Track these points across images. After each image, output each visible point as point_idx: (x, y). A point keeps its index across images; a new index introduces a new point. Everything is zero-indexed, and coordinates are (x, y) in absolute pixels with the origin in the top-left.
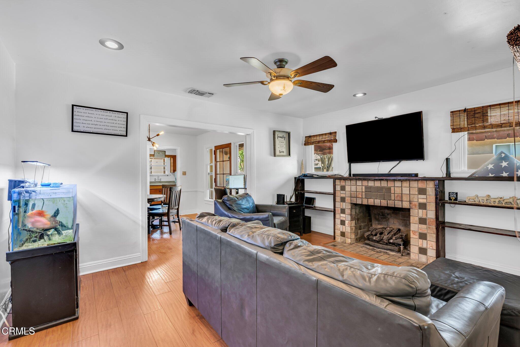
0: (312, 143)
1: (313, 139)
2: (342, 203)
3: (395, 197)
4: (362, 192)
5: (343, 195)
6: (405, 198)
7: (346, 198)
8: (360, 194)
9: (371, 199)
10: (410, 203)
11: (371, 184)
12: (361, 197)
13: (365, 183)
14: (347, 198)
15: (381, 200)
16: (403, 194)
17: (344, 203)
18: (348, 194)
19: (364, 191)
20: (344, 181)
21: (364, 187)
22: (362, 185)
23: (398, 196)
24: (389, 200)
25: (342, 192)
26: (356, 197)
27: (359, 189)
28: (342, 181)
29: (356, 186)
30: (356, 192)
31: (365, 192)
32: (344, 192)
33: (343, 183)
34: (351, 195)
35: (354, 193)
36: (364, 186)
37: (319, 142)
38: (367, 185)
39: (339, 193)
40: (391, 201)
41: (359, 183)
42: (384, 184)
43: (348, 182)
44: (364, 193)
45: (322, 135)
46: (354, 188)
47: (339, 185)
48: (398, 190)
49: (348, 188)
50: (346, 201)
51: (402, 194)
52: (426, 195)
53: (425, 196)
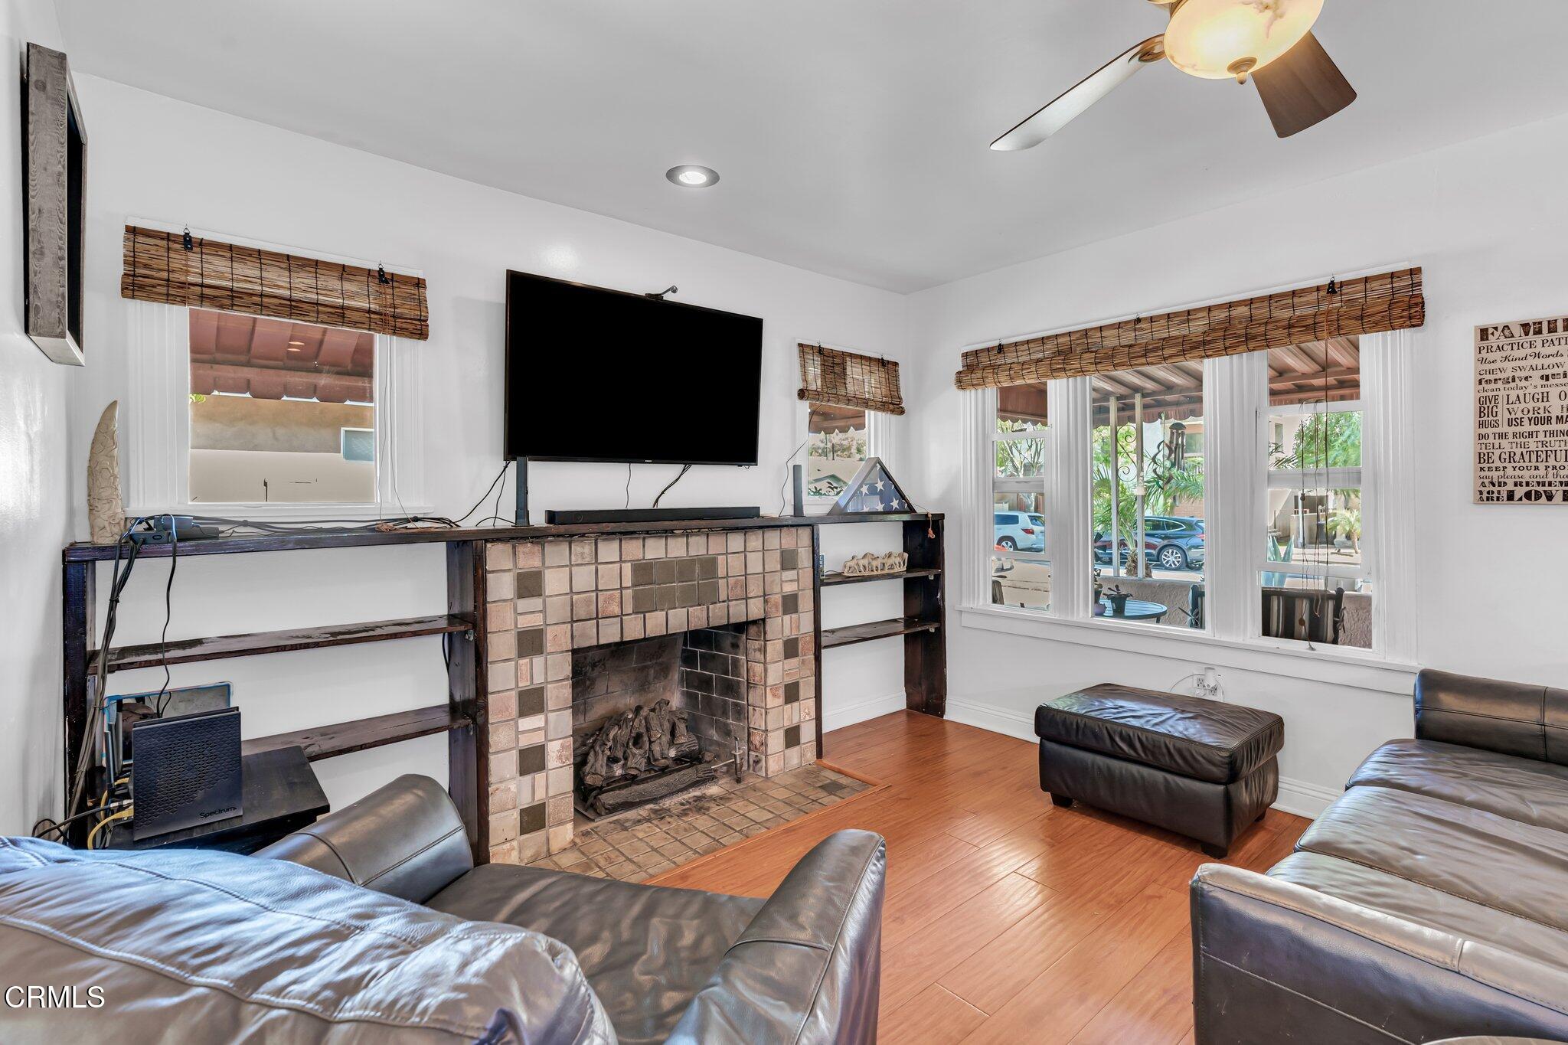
0: (173, 291)
1: (194, 268)
2: (524, 662)
3: (730, 587)
4: (622, 588)
5: (527, 622)
6: (755, 589)
7: (548, 628)
8: (611, 597)
9: (656, 610)
10: (766, 602)
11: (655, 549)
12: (617, 611)
13: (634, 549)
14: (550, 634)
15: (690, 609)
16: (748, 576)
17: (538, 661)
18: (558, 608)
19: (630, 585)
20: (537, 549)
21: (627, 568)
22: (621, 558)
23: (736, 583)
24: (712, 604)
25: (524, 604)
26: (597, 617)
27: (609, 577)
28: (527, 550)
29: (593, 567)
30: (594, 594)
31: (634, 585)
32: (535, 603)
33: (529, 557)
34: (572, 610)
35: (588, 602)
36: (629, 564)
37: (232, 298)
38: (641, 557)
39: (509, 615)
40: (718, 605)
41: (609, 550)
42: (698, 546)
43: (556, 553)
44: (628, 594)
45: (316, 266)
46: (584, 578)
47: (509, 570)
48: (735, 564)
49: (554, 582)
50: (548, 645)
51: (746, 575)
52: (794, 569)
53: (795, 572)
